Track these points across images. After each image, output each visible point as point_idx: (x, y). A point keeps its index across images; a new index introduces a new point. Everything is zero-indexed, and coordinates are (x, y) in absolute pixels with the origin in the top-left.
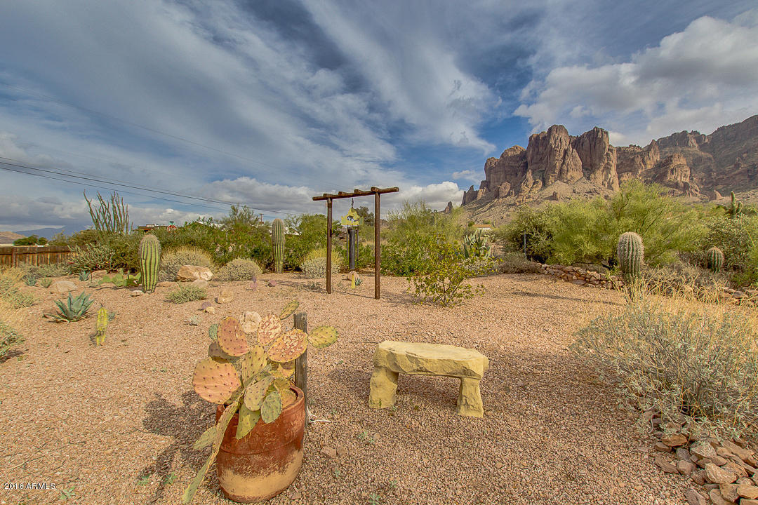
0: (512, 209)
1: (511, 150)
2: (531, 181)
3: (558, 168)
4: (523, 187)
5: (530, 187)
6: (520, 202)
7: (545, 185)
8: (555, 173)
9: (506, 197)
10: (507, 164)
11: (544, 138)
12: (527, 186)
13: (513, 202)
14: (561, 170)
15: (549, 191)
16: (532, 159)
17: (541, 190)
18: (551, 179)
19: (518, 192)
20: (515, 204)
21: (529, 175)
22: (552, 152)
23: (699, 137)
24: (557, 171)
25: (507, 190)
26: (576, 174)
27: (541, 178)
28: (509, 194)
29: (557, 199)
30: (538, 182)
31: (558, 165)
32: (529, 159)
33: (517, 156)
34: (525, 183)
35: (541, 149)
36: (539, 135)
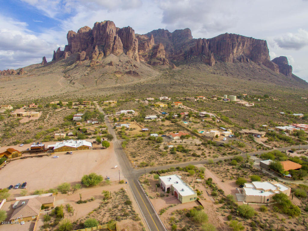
0: (89, 69)
1: (83, 28)
2: (98, 52)
3: (112, 47)
4: (94, 55)
5: (97, 55)
6: (93, 65)
7: (105, 55)
8: (110, 49)
9: (84, 60)
10: (81, 37)
11: (103, 26)
12: (96, 55)
13: (88, 64)
14: (113, 48)
15: (109, 59)
16: (97, 38)
17: (103, 58)
18: (108, 52)
19: (91, 58)
20: (89, 66)
21: (96, 48)
22: (108, 37)
24: (111, 48)
25: (84, 56)
26: (120, 51)
27: (103, 51)
28: (86, 59)
29: (112, 66)
30: (101, 53)
31: (112, 45)
32: (95, 36)
33: (87, 33)
34: (94, 53)
35: (101, 32)
36: (100, 23)
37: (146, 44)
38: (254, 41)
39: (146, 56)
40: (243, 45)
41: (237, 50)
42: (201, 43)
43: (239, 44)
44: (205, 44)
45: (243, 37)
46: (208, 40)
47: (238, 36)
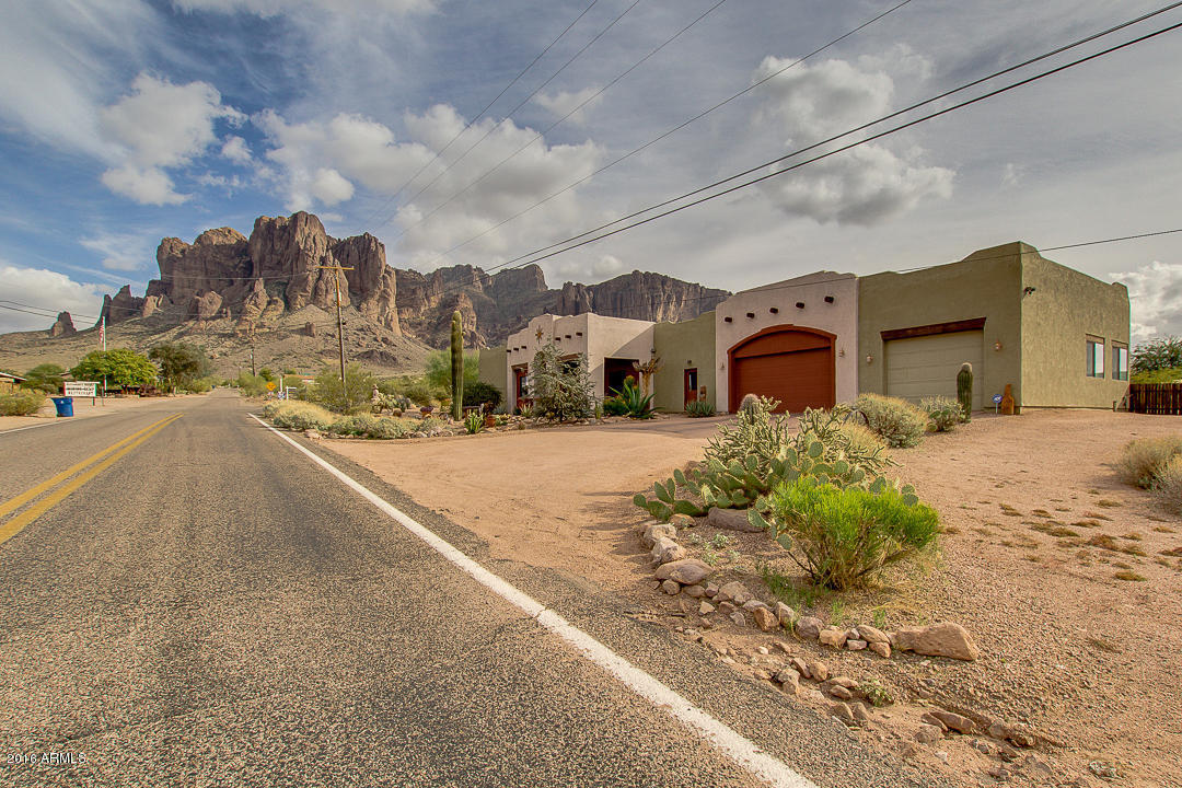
0: (229, 343)
1: (216, 232)
2: (263, 299)
3: (311, 284)
4: (249, 306)
5: (263, 307)
6: (244, 331)
7: (289, 307)
8: (305, 291)
9: (214, 319)
10: (210, 258)
11: (284, 228)
12: (255, 304)
13: (229, 331)
14: (316, 289)
15: (299, 318)
16: (262, 260)
17: (283, 315)
18: (300, 300)
19: (239, 314)
20: (233, 335)
21: (260, 287)
22: (299, 255)
23: (484, 278)
24: (310, 289)
25: (216, 308)
26: (344, 299)
27: (282, 296)
28: (220, 315)
29: (313, 336)
30: (277, 301)
31: (311, 279)
32: (255, 258)
33: (231, 247)
34: (251, 299)
35: (278, 246)
36: (274, 221)
37: (421, 294)
38: (704, 291)
39: (420, 324)
40: (679, 301)
41: (665, 312)
42: (572, 295)
43: (669, 297)
44: (583, 297)
45: (676, 283)
46: (589, 289)
47: (664, 280)
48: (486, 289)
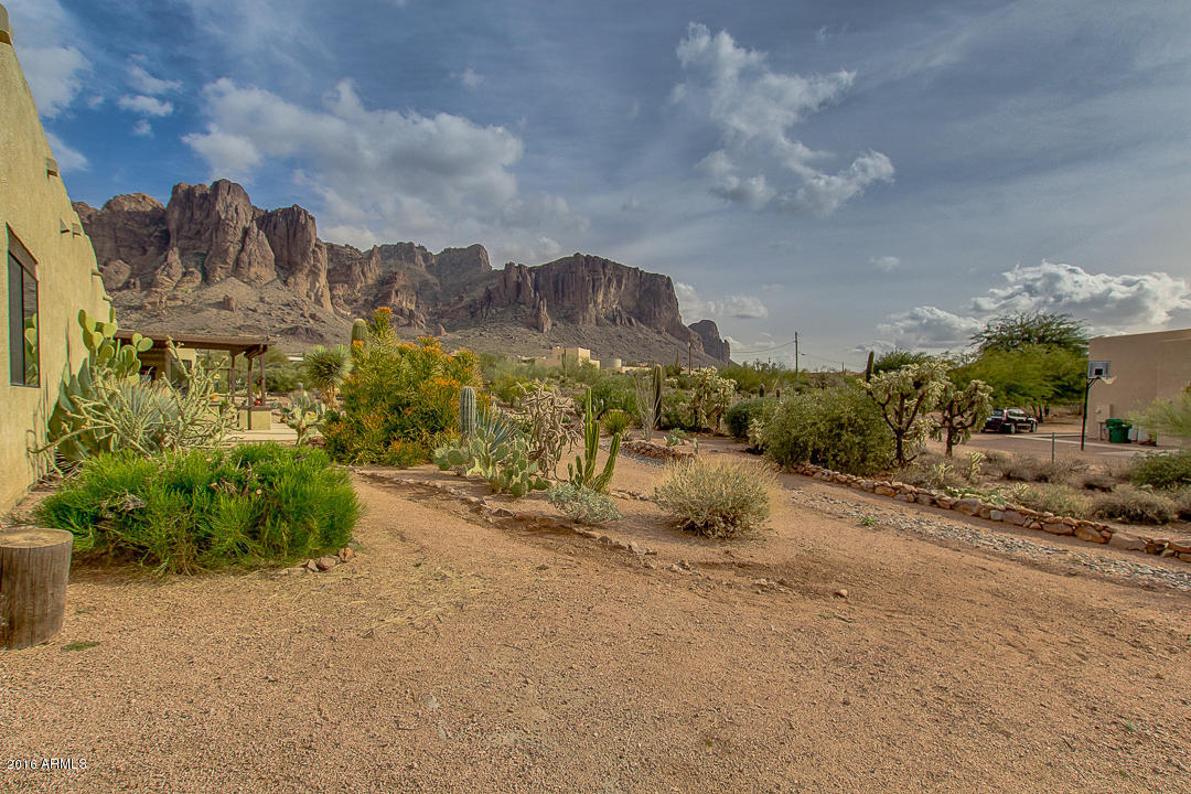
0: (135, 316)
1: (129, 198)
2: (177, 269)
3: (232, 256)
4: (161, 277)
5: (176, 279)
6: (153, 304)
7: (206, 279)
8: (227, 263)
9: (119, 290)
10: (120, 225)
11: (204, 197)
12: (168, 275)
13: (136, 303)
14: (238, 262)
15: (216, 292)
16: (179, 230)
17: (199, 288)
18: (219, 273)
19: (149, 285)
20: (140, 308)
21: (174, 256)
22: (219, 225)
23: (427, 256)
24: (230, 261)
25: (125, 277)
26: (268, 274)
27: (199, 267)
28: (127, 286)
29: (232, 310)
30: (192, 273)
31: (233, 250)
32: (173, 226)
33: (145, 214)
34: (164, 269)
35: (198, 215)
36: (193, 189)
37: (357, 270)
38: (644, 275)
39: (356, 301)
40: (619, 283)
41: (605, 295)
42: (514, 276)
43: (610, 280)
44: (524, 278)
45: (617, 266)
46: (531, 270)
47: (605, 263)
48: (429, 267)
